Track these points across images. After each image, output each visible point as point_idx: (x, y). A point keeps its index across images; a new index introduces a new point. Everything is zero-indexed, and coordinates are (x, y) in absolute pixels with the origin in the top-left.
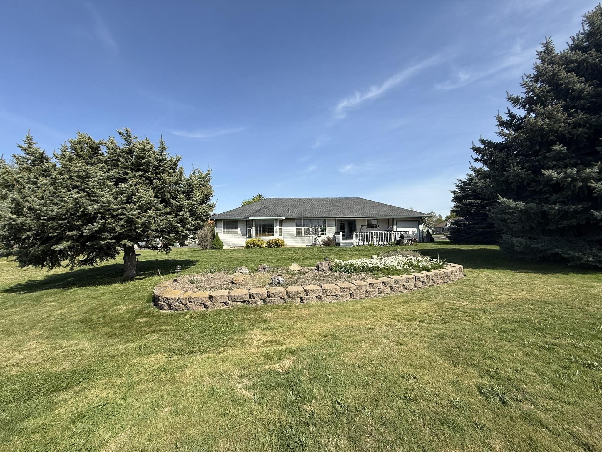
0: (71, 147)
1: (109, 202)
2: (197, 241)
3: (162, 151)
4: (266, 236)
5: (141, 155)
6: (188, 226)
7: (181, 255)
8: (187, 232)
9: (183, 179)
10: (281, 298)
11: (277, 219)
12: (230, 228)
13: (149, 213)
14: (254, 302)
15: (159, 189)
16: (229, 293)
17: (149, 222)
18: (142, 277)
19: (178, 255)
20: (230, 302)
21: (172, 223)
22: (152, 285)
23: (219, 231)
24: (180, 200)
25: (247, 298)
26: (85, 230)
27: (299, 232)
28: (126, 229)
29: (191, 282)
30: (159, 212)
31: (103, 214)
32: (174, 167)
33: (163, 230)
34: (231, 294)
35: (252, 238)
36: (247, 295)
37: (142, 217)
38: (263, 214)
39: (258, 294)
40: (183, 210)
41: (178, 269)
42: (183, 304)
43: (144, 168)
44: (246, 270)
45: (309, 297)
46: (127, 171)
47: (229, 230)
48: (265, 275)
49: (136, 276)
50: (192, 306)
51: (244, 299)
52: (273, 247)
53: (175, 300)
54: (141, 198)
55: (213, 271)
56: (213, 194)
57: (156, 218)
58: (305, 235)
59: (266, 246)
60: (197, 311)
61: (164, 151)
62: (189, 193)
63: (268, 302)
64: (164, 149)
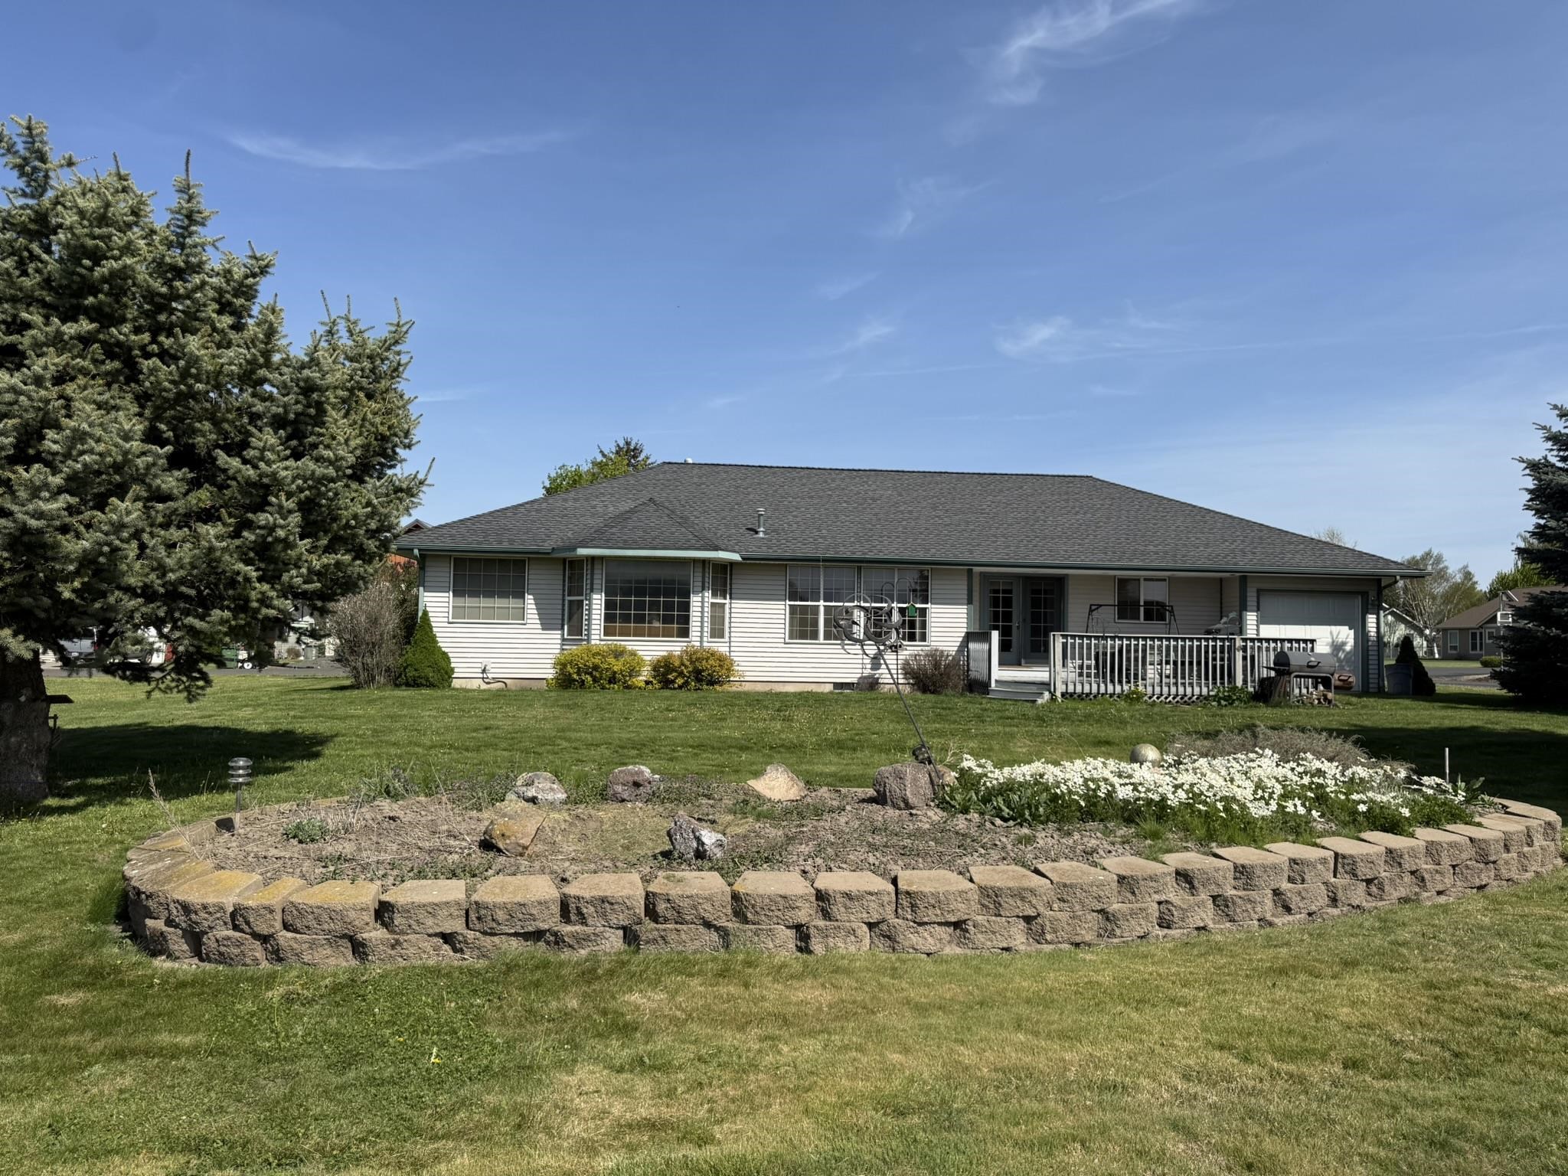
2: (331, 645)
3: (185, 228)
4: (653, 633)
5: (90, 242)
6: (294, 577)
7: (255, 707)
8: (288, 604)
9: (276, 358)
10: (708, 925)
11: (704, 562)
12: (490, 594)
13: (115, 510)
14: (581, 940)
15: (167, 400)
16: (470, 890)
17: (115, 550)
18: (72, 802)
19: (239, 708)
20: (470, 935)
21: (218, 560)
22: (115, 842)
23: (437, 604)
24: (262, 459)
25: (550, 921)
27: (803, 622)
29: (297, 835)
30: (160, 506)
32: (239, 302)
33: (175, 590)
34: (477, 899)
35: (588, 640)
36: (550, 904)
37: (82, 529)
38: (641, 534)
39: (603, 900)
40: (270, 504)
41: (240, 776)
42: (256, 936)
43: (101, 302)
44: (552, 789)
45: (836, 924)
46: (24, 315)
47: (484, 602)
48: (641, 814)
49: (45, 797)
50: (295, 946)
51: (537, 923)
52: (680, 687)
53: (218, 915)
54: (83, 441)
55: (402, 791)
56: (417, 434)
57: (145, 537)
58: (827, 636)
59: (647, 683)
60: (319, 972)
61: (194, 228)
62: (302, 427)
63: (647, 942)
64: (197, 217)
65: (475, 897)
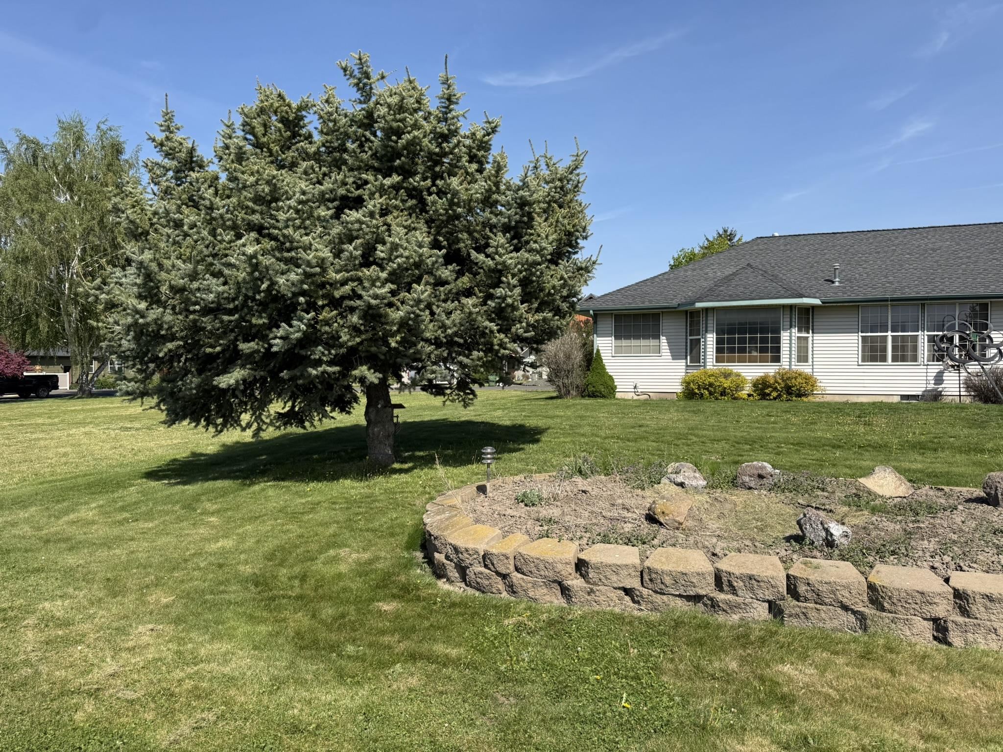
0: (244, 126)
1: (321, 263)
2: (545, 371)
3: (447, 107)
4: (752, 360)
5: (395, 125)
6: (518, 329)
7: (504, 409)
8: (516, 346)
9: (503, 187)
10: (845, 608)
11: (791, 307)
12: (637, 337)
13: (415, 292)
14: (734, 607)
15: (443, 221)
16: (644, 557)
17: (418, 316)
18: (406, 466)
19: (495, 410)
20: (645, 592)
21: (475, 321)
22: (426, 493)
23: (604, 345)
24: (497, 253)
25: (707, 588)
26: (275, 338)
27: (873, 349)
28: (364, 337)
29: (524, 500)
30: (442, 289)
31: (311, 297)
32: (481, 153)
33: (452, 340)
34: (649, 565)
35: (705, 366)
36: (706, 576)
37: (399, 304)
38: (742, 289)
39: (751, 577)
40: (502, 282)
41: (488, 459)
42: (498, 574)
43: (403, 163)
44: (695, 477)
45: (975, 621)
46: (364, 176)
47: (634, 342)
48: (766, 500)
49: (393, 463)
50: (523, 584)
51: (697, 589)
52: (775, 399)
53: (475, 556)
54: (396, 249)
55: (589, 472)
56: (590, 229)
57: (434, 307)
58: (895, 359)
59: (749, 395)
60: (538, 607)
61: (452, 107)
62: (520, 230)
63: (790, 616)
64: (454, 99)
65: (647, 563)
